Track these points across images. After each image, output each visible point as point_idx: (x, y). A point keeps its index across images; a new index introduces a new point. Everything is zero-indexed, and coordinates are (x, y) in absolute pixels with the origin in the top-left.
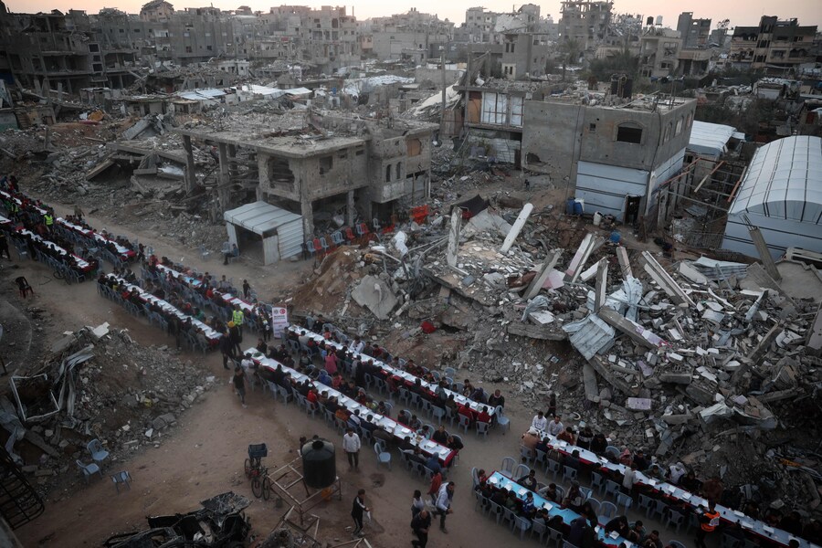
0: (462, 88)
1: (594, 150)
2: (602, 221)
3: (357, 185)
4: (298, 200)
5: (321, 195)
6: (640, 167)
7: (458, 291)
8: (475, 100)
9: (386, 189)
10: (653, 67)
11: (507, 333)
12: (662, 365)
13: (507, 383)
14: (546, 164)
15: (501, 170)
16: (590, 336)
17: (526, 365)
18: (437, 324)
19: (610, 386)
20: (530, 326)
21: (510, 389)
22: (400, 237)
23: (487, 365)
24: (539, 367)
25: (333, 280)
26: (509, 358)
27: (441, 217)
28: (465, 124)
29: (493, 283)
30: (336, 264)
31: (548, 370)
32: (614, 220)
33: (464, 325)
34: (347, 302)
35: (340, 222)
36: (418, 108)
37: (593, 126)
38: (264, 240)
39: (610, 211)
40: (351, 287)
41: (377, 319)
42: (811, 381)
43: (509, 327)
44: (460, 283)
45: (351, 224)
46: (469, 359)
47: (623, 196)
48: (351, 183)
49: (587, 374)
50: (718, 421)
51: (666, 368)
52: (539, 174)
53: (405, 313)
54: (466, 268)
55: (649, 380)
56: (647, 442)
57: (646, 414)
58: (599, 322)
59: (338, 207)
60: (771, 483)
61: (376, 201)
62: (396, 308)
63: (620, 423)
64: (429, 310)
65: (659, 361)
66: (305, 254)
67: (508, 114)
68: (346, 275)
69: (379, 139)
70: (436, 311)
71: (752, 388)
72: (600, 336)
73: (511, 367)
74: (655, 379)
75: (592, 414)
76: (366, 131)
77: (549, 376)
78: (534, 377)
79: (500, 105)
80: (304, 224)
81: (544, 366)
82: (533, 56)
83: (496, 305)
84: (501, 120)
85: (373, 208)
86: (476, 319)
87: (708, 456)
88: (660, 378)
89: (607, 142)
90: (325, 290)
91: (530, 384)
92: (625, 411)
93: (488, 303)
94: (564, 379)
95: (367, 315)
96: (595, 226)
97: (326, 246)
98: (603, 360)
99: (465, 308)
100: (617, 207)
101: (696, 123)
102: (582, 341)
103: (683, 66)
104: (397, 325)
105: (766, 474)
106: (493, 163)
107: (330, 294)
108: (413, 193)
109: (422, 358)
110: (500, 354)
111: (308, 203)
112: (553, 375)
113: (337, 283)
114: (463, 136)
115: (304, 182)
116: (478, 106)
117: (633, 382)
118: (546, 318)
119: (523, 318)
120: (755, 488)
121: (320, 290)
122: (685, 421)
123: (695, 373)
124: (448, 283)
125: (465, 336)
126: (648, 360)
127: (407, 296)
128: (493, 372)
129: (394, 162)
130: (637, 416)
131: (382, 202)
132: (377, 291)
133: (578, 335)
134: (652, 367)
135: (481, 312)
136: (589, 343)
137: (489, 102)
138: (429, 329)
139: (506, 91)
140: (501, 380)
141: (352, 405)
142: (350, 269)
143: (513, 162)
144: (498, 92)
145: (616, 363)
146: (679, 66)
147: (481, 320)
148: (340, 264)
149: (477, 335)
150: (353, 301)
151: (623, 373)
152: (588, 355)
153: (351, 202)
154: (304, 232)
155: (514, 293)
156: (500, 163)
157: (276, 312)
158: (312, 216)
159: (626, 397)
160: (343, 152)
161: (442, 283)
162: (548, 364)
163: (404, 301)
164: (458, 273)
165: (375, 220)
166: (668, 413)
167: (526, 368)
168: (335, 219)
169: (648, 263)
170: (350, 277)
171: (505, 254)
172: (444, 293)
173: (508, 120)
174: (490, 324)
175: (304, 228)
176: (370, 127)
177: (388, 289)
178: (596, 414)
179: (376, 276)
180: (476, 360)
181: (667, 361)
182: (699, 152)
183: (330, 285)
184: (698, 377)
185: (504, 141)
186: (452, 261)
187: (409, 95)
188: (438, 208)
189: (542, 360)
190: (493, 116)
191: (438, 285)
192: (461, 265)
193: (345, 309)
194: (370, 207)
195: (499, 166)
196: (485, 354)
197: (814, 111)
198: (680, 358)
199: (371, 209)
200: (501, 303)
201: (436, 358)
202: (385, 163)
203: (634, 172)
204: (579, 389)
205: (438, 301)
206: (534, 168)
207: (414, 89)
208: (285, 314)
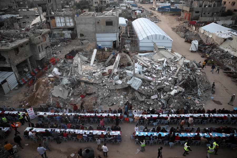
0: (47, 16)
1: (100, 29)
2: (107, 49)
3: (29, 56)
4: (10, 66)
5: (18, 62)
6: (114, 32)
7: (88, 82)
8: (53, 20)
9: (40, 55)
10: (93, 4)
11: (109, 90)
12: (157, 85)
13: (115, 104)
14: (86, 36)
15: (68, 41)
16: (136, 83)
17: (118, 97)
18: (85, 94)
19: (145, 95)
20: (117, 86)
21: (117, 106)
22: (55, 70)
23: (107, 101)
24: (122, 96)
25: (43, 91)
26: (112, 97)
27: (63, 60)
28: (51, 28)
29: (98, 76)
30: (41, 86)
31: (125, 96)
32: (110, 48)
33: (94, 92)
34: (51, 97)
35: (27, 70)
36: (30, 25)
37: (98, 22)
38: (2, 85)
39: (108, 46)
40: (50, 92)
41: (64, 99)
42: (184, 77)
43: (109, 88)
44: (87, 79)
45: (31, 70)
46: (101, 101)
47: (111, 41)
48: (27, 56)
49: (137, 94)
50: (176, 94)
51: (158, 85)
52: (84, 39)
53: (73, 94)
54: (86, 74)
55: (154, 90)
56: (160, 106)
57: (157, 99)
58: (137, 79)
59: (23, 65)
60: (188, 104)
61: (38, 60)
62: (69, 94)
63: (152, 104)
64: (80, 91)
65: (155, 84)
66: (20, 86)
67: (65, 22)
68: (47, 88)
69: (33, 38)
70: (83, 90)
71: (175, 84)
72: (138, 82)
73: (114, 99)
74: (156, 89)
75: (142, 104)
76: (27, 36)
77: (126, 98)
78: (122, 100)
79: (62, 20)
80: (15, 75)
81: (123, 96)
82: (57, 3)
83: (102, 82)
84: (63, 25)
85: (36, 62)
86: (97, 89)
87: (175, 104)
88: (157, 88)
89: (103, 26)
90: (41, 97)
91: (122, 102)
92: (151, 100)
93: (100, 83)
94: (130, 97)
95: (61, 99)
96: (106, 51)
97: (27, 80)
98: (141, 89)
99: (91, 86)
100: (110, 45)
101: (119, 18)
102: (134, 85)
103: (101, 3)
104: (72, 99)
105: (186, 102)
106: (65, 39)
107: (44, 97)
108: (47, 54)
109: (88, 107)
110: (109, 97)
111: (15, 66)
112: (127, 97)
113: (45, 92)
114: (52, 32)
115: (10, 59)
116: (55, 22)
117: (150, 92)
118: (120, 82)
119: (114, 84)
120: (186, 106)
121: (39, 97)
122: (167, 97)
123: (164, 84)
124: (83, 80)
125: (96, 95)
126: (152, 85)
127: (71, 89)
128: (110, 103)
129: (40, 45)
130: (155, 100)
131: (40, 59)
132: (61, 90)
133: (132, 84)
134: (154, 86)
135: (97, 86)
136: (136, 85)
137: (58, 20)
138: (83, 97)
139: (63, 15)
140: (113, 104)
141: (81, 132)
142: (47, 86)
143: (70, 37)
144: (60, 16)
145: (144, 88)
146: (100, 2)
147: (98, 89)
148: (43, 85)
149: (100, 93)
150: (53, 96)
151: (147, 90)
152: (137, 89)
153: (29, 62)
154: (16, 77)
155: (106, 77)
156: (67, 38)
157: (29, 110)
158: (17, 71)
159: (150, 96)
160: (21, 46)
161: (81, 81)
162: (124, 95)
163: (71, 90)
164: (85, 76)
165: (39, 66)
166: (162, 97)
167: (118, 98)
168: (25, 70)
169: (138, 58)
170: (48, 89)
171: (93, 66)
172: (83, 84)
173: (66, 25)
174: (103, 89)
175: (16, 76)
176: (28, 34)
177: (64, 89)
178: (143, 104)
179: (58, 85)
180: (103, 101)
181: (157, 83)
182: (121, 25)
183: (42, 94)
184: (165, 85)
185: (66, 31)
186: (81, 73)
187: (21, 21)
188: (56, 57)
189: (122, 94)
190: (60, 24)
191: (79, 82)
192: (84, 74)
193: (51, 100)
194: (35, 62)
195: (67, 39)
196: (105, 98)
197: (135, 11)
198: (160, 82)
199: (36, 63)
200: (104, 81)
201: (92, 105)
202: (38, 46)
203: (113, 34)
204: (136, 98)
205: (82, 87)
206: (83, 38)
207: (21, 19)
208: (33, 110)
